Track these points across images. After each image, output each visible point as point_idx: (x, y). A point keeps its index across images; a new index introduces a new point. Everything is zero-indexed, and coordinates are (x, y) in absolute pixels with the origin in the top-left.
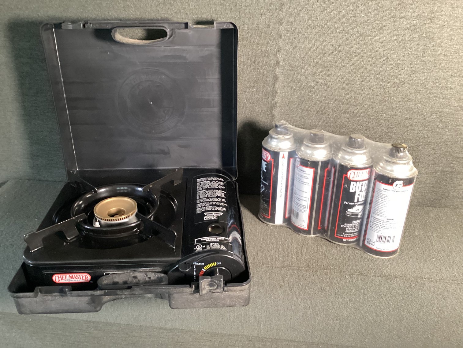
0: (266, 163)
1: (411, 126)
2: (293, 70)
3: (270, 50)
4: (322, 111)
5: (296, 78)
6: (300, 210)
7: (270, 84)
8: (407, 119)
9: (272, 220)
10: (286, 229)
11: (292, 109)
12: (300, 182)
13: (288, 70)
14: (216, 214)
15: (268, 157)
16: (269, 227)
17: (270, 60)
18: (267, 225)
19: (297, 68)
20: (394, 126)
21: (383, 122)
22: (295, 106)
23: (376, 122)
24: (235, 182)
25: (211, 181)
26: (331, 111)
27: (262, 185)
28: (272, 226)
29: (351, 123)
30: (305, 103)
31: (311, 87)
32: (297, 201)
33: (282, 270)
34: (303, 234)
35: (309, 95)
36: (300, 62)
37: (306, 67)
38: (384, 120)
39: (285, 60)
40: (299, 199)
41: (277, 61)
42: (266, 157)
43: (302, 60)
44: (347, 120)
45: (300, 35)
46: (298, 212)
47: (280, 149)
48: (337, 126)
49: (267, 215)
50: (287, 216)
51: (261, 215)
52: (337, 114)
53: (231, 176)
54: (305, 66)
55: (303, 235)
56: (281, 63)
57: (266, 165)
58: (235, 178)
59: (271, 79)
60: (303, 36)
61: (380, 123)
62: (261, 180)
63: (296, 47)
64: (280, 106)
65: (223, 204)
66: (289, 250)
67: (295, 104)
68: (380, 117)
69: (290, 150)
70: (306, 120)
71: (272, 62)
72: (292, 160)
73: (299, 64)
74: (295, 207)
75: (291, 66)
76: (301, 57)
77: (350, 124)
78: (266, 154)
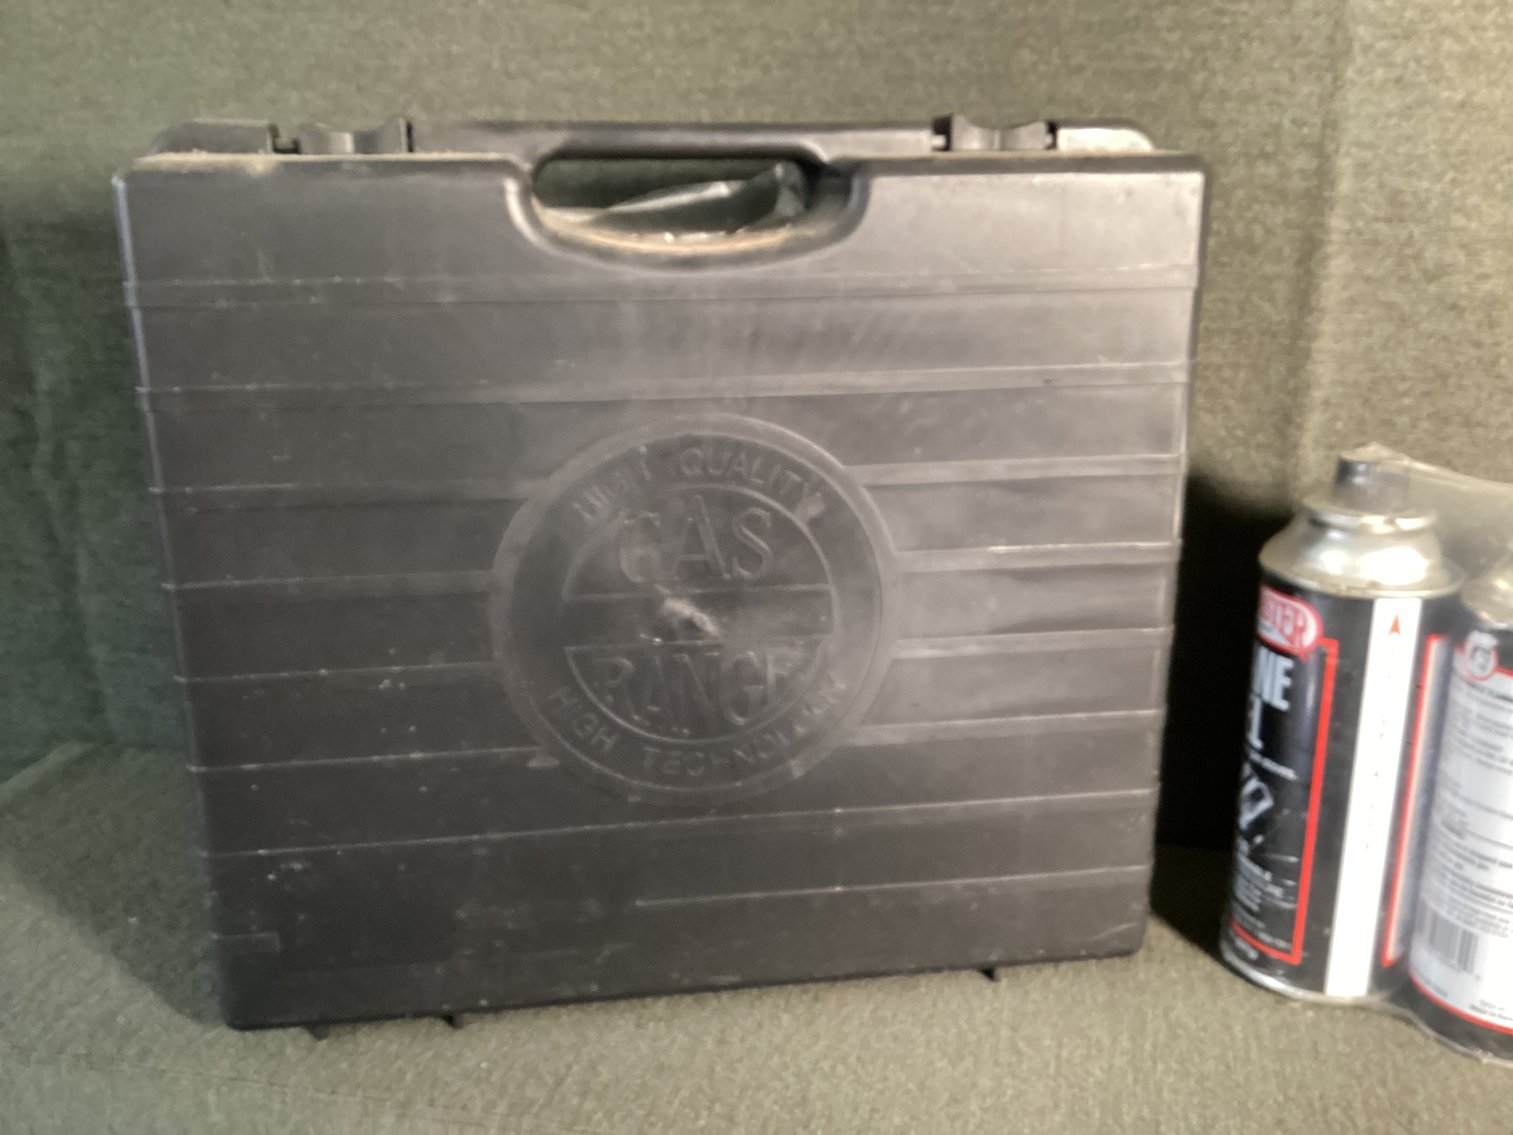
0: (1287, 663)
2: (1402, 220)
3: (1286, 123)
5: (1417, 257)
6: (1489, 925)
7: (1282, 290)
9: (1311, 971)
10: (1387, 1023)
12: (1497, 763)
13: (1377, 219)
15: (1301, 629)
16: (1293, 1012)
17: (1285, 174)
19: (1422, 205)
22: (1406, 401)
27: (1252, 785)
30: (1460, 387)
31: (1492, 302)
32: (1469, 871)
34: (1497, 1054)
35: (1478, 345)
36: (1439, 178)
37: (1473, 200)
39: (1362, 169)
40: (1484, 862)
41: (1324, 176)
42: (1289, 630)
43: (1454, 167)
45: (1447, 43)
46: (1475, 931)
47: (1374, 585)
49: (1282, 944)
50: (1391, 953)
51: (1241, 944)
54: (1464, 196)
55: (1498, 1062)
56: (1345, 186)
57: (1289, 673)
59: (1287, 268)
60: (1457, 48)
62: (1246, 757)
63: (1421, 103)
64: (1326, 403)
67: (1405, 394)
69: (1427, 593)
71: (1297, 184)
72: (1435, 647)
73: (1438, 187)
75: (1394, 198)
76: (1444, 155)
78: (1289, 612)
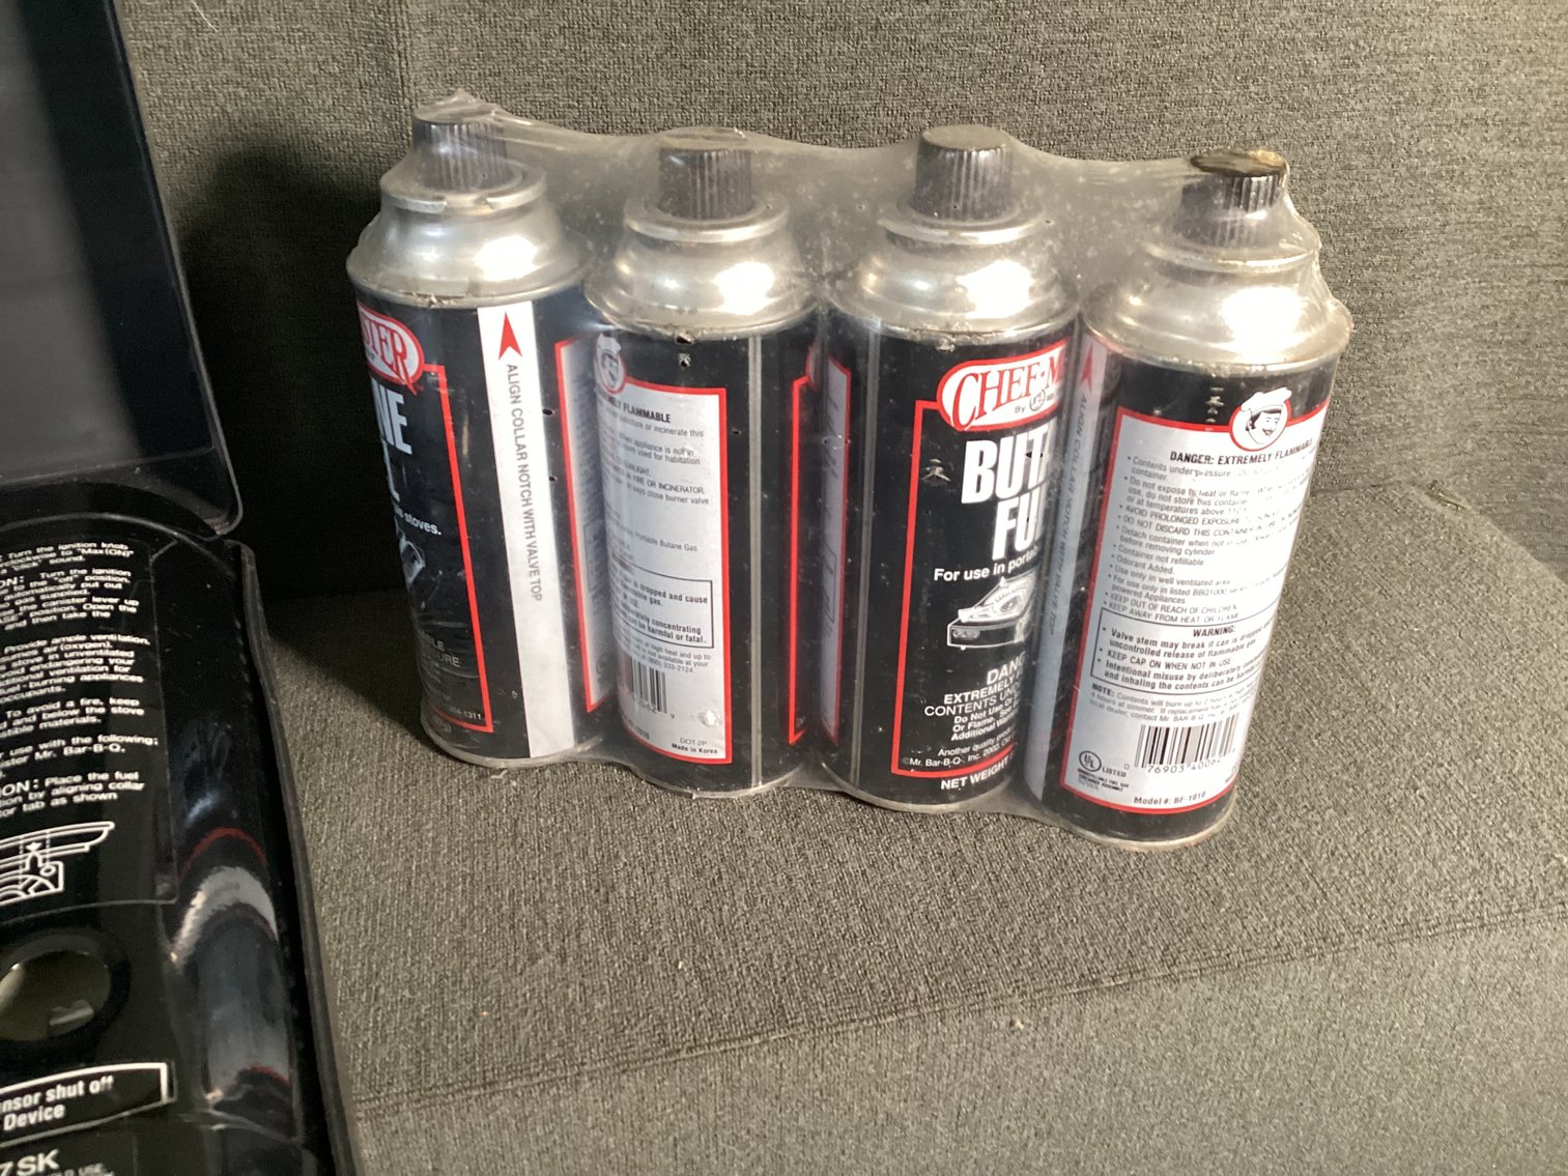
0: (400, 399)
1: (1179, 79)
4: (695, 32)
6: (672, 660)
8: (1157, 40)
9: (512, 736)
10: (600, 774)
11: (511, 35)
12: (648, 488)
14: (56, 842)
15: (403, 355)
16: (498, 784)
18: (484, 773)
20: (1094, 93)
21: (1039, 70)
23: (1002, 77)
24: (229, 542)
25: (31, 575)
26: (749, 28)
27: (404, 543)
28: (513, 774)
29: (868, 97)
32: (644, 607)
33: (621, 1088)
34: (706, 789)
38: (1045, 59)
40: (655, 597)
42: (390, 358)
44: (844, 76)
46: (661, 670)
48: (794, 121)
49: (472, 715)
50: (594, 696)
51: (437, 721)
52: (787, 46)
53: (197, 507)
55: (708, 795)
57: (401, 409)
58: (231, 518)
61: (1026, 79)
62: (393, 513)
65: (115, 742)
66: (645, 924)
68: (1019, 43)
69: (545, 292)
70: (611, 101)
72: (565, 354)
74: (634, 646)
77: (867, 104)
78: (385, 334)
